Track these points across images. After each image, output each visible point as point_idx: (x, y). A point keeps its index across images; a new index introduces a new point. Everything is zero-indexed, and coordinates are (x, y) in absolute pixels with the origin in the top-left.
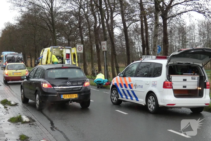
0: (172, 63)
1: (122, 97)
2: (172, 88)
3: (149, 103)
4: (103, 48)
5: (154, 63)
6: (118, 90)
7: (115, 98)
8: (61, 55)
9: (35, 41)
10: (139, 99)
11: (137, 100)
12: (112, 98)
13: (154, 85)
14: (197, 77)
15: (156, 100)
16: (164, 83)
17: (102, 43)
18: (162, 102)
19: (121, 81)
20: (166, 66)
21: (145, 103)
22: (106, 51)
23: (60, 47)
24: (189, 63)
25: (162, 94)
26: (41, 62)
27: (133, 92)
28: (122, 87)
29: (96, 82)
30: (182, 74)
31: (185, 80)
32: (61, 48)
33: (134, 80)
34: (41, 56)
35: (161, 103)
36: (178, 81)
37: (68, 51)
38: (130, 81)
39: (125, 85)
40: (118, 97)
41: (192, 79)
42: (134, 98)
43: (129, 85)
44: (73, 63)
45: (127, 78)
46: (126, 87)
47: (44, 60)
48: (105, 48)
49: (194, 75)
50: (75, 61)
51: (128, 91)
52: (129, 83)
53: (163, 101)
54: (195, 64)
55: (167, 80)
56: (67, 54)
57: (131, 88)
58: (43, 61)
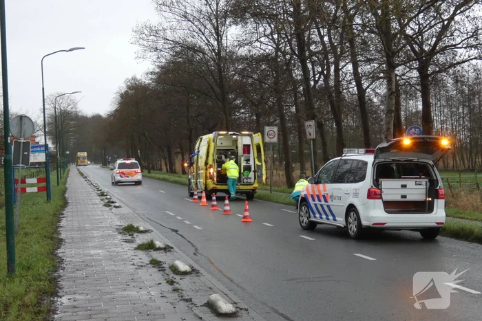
0: (383, 160)
1: (315, 217)
2: (381, 198)
3: (350, 224)
4: (308, 134)
5: (357, 160)
6: (308, 206)
7: (305, 220)
8: (234, 148)
9: (188, 120)
10: (337, 219)
11: (335, 220)
12: (301, 218)
13: (356, 195)
14: (424, 182)
15: (358, 218)
16: (369, 190)
17: (307, 124)
18: (366, 220)
19: (313, 191)
20: (373, 165)
21: (345, 224)
22: (313, 140)
23: (232, 133)
24: (412, 160)
25: (367, 207)
26: (196, 163)
27: (328, 206)
28: (314, 200)
29: (294, 198)
30: (400, 178)
31: (404, 186)
32: (234, 134)
33: (330, 188)
34: (196, 151)
35: (364, 223)
36: (392, 188)
37: (247, 141)
38: (325, 190)
39: (318, 196)
40: (310, 217)
41: (416, 184)
42: (331, 218)
43: (324, 196)
44: (257, 163)
45: (321, 186)
46: (320, 201)
47: (201, 158)
48: (312, 134)
49: (420, 178)
50: (260, 160)
51: (322, 206)
52: (323, 193)
53: (368, 218)
54: (422, 160)
55: (374, 187)
56: (244, 145)
57: (326, 201)
58: (200, 160)
